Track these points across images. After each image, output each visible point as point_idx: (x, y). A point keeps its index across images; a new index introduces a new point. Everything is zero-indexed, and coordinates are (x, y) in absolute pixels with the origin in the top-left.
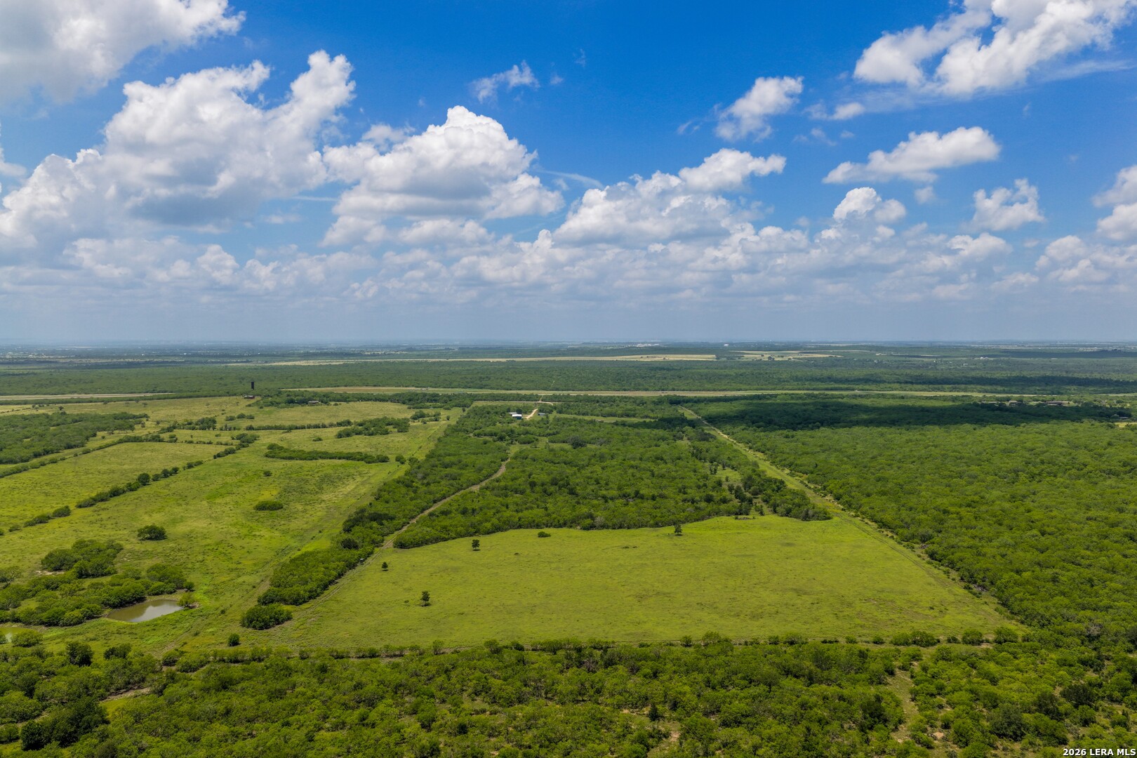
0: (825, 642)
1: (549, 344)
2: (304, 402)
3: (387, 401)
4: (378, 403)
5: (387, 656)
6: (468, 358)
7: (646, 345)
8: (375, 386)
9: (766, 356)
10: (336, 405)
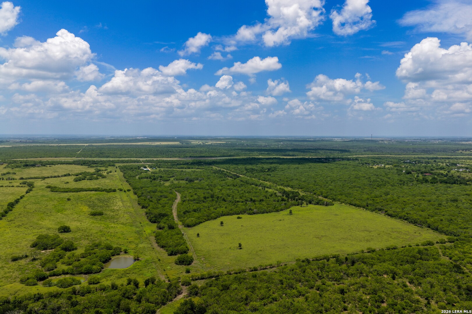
0: (402, 247)
1: (95, 137)
2: (34, 165)
3: (72, 164)
4: (68, 165)
5: (261, 269)
6: (66, 144)
7: (141, 138)
8: (56, 157)
9: (201, 142)
10: (50, 166)
